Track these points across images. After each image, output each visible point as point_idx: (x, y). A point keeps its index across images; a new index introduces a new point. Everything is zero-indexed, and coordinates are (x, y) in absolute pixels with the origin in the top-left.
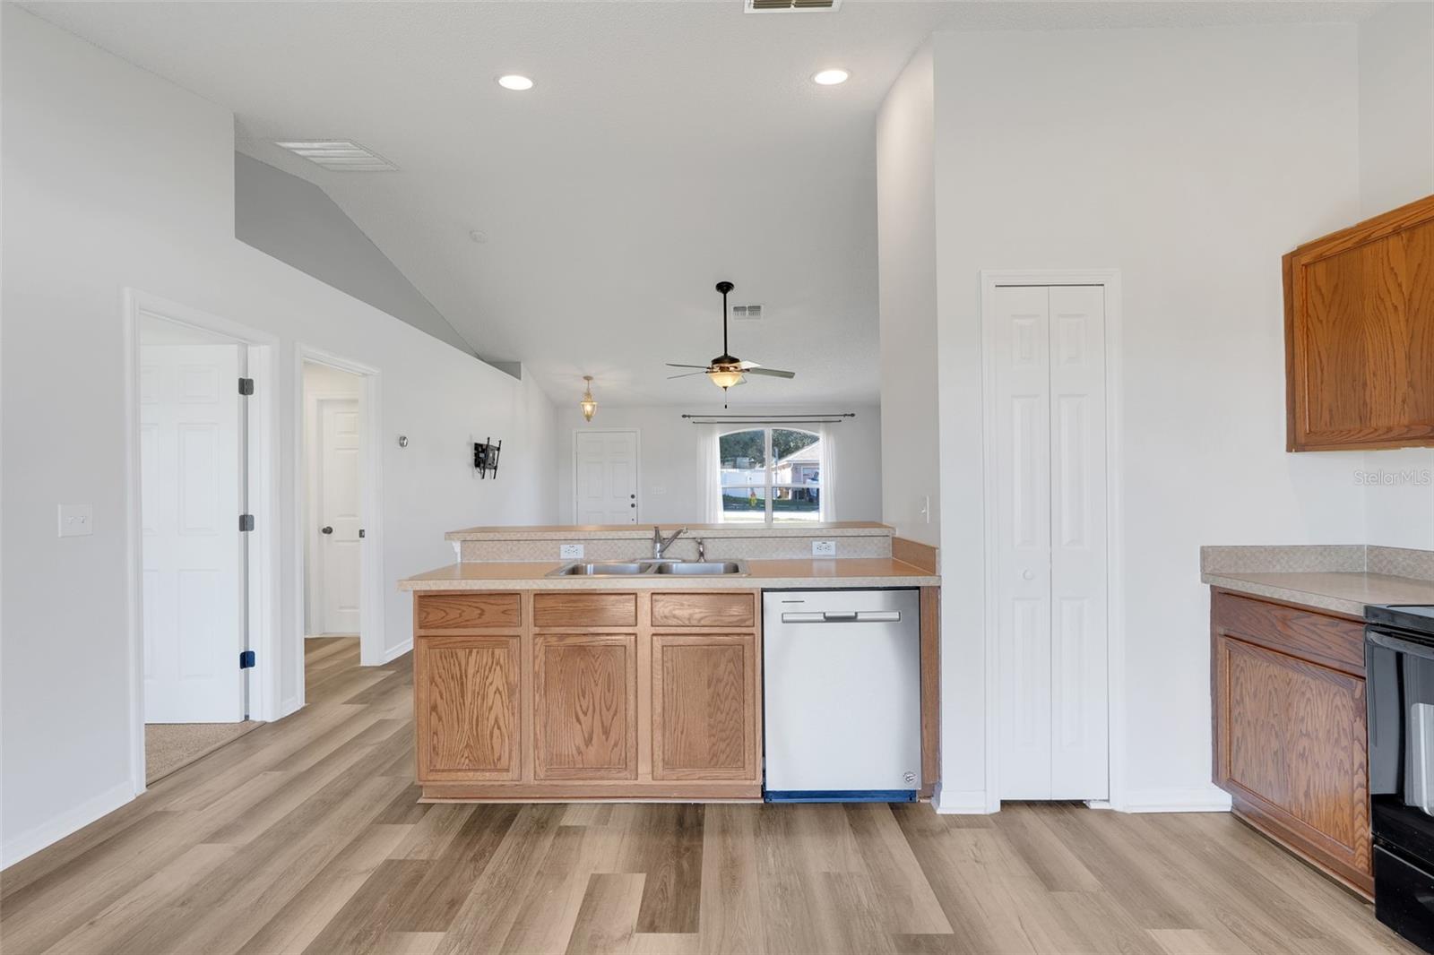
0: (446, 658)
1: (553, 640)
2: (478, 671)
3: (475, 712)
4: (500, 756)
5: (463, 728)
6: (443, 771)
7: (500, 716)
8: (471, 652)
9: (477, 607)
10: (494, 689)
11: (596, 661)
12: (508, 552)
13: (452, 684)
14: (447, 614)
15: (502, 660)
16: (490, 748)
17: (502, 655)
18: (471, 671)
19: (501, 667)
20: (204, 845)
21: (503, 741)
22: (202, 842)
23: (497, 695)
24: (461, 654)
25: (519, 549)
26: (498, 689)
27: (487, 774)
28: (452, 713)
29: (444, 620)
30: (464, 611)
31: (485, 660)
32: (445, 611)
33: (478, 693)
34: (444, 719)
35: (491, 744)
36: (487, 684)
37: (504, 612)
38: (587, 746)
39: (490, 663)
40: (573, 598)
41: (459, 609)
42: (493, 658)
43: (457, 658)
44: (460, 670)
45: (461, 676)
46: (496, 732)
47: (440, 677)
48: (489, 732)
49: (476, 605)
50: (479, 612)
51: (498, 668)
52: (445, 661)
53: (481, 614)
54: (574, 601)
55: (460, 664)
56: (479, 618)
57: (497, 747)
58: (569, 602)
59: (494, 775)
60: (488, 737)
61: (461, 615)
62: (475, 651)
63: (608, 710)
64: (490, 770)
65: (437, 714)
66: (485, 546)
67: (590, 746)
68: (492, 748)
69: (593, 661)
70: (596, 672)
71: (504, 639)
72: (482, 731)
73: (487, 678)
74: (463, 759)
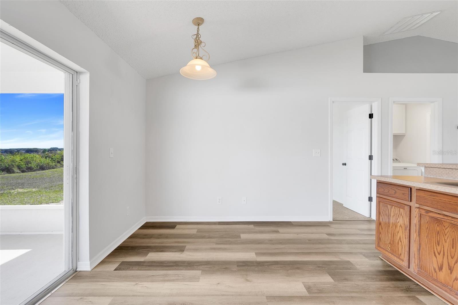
0: (384, 206)
1: (423, 212)
2: (394, 215)
3: (393, 232)
4: (401, 253)
5: (389, 236)
6: (382, 248)
7: (401, 237)
8: (392, 207)
9: (394, 190)
10: (400, 225)
11: (446, 229)
12: (446, 174)
13: (386, 218)
14: (384, 190)
15: (403, 214)
16: (397, 248)
17: (403, 211)
18: (392, 215)
19: (402, 217)
20: (326, 235)
21: (402, 248)
22: (326, 234)
23: (401, 227)
24: (389, 206)
25: (452, 173)
26: (401, 225)
27: (396, 258)
28: (386, 228)
29: (383, 192)
30: (389, 190)
31: (397, 212)
32: (384, 189)
33: (394, 224)
34: (383, 229)
35: (398, 247)
36: (397, 222)
37: (403, 194)
38: (440, 271)
39: (398, 214)
40: (433, 194)
41: (388, 189)
42: (400, 212)
43: (388, 208)
44: (389, 213)
45: (389, 215)
46: (400, 242)
47: (383, 213)
48: (397, 242)
49: (394, 189)
50: (395, 192)
51: (401, 217)
52: (384, 208)
53: (395, 193)
54: (434, 196)
55: (388, 210)
56: (394, 194)
57: (400, 249)
58: (431, 196)
59: (398, 260)
60: (397, 244)
61: (388, 192)
62: (393, 207)
63: (452, 258)
64: (397, 257)
65: (381, 226)
66: (435, 170)
67: (441, 271)
68: (398, 248)
69: (444, 228)
70: (446, 235)
71: (403, 205)
72: (395, 240)
73: (397, 219)
74: (388, 248)
